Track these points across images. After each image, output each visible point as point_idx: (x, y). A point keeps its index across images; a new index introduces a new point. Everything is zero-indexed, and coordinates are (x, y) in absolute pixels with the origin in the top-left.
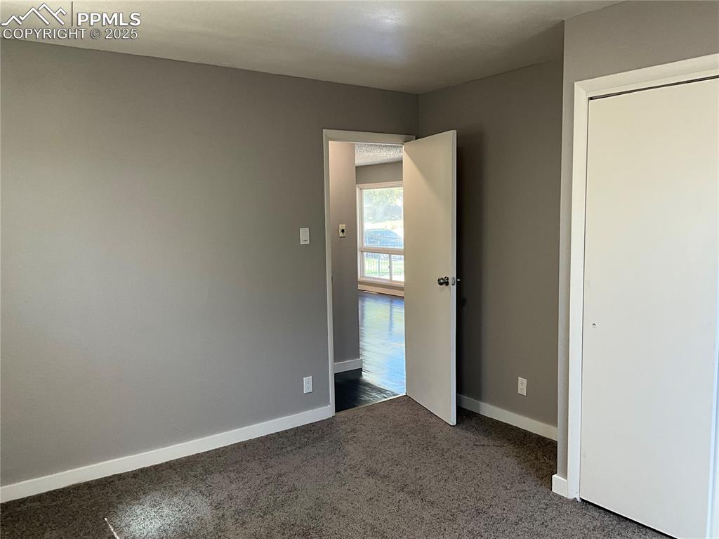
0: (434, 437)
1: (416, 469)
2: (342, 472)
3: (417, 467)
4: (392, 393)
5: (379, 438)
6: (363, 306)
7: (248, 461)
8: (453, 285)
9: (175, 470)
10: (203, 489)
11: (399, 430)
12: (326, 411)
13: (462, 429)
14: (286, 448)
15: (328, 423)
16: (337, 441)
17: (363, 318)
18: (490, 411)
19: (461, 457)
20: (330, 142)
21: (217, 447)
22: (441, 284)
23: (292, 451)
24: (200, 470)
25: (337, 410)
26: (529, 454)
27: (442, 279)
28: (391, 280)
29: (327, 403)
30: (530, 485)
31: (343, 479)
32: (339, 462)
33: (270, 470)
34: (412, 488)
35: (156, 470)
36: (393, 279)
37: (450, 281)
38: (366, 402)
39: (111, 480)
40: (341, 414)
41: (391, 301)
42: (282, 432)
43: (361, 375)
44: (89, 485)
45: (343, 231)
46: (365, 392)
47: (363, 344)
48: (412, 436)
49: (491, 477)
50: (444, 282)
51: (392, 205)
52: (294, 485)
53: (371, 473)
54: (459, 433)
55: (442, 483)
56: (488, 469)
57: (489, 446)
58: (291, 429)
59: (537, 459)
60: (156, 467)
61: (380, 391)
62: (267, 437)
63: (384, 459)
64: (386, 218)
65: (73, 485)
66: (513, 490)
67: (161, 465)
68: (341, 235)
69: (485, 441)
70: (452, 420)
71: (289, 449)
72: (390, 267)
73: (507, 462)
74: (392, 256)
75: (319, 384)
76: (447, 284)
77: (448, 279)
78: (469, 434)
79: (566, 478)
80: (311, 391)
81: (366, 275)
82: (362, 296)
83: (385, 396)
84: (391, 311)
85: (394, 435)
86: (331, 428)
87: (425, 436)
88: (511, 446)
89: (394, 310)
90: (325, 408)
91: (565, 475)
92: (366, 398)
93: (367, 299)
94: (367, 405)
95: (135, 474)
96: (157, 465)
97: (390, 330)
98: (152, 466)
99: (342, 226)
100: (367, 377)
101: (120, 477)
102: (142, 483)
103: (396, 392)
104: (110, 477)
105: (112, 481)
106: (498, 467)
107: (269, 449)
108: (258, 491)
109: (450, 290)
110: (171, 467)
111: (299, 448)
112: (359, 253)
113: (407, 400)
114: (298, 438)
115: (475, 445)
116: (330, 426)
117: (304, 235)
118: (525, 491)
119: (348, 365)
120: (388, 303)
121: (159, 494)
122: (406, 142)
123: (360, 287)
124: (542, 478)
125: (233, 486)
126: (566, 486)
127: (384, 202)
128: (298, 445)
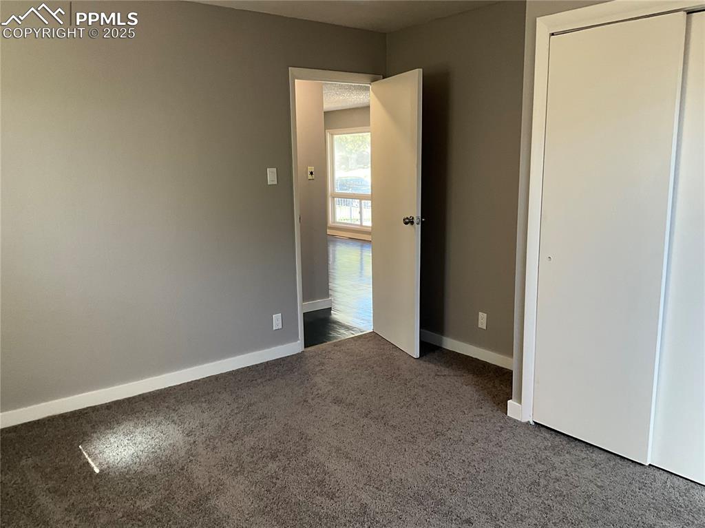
0: (398, 369)
1: (380, 397)
2: (310, 401)
3: (381, 395)
4: (360, 330)
5: (346, 371)
6: (334, 251)
7: (219, 393)
8: (418, 224)
9: (147, 401)
10: (176, 418)
11: (365, 363)
12: (295, 347)
13: (425, 361)
14: (256, 380)
15: (298, 357)
16: (306, 373)
17: (334, 261)
18: (452, 344)
19: (423, 386)
20: (296, 80)
21: (190, 381)
22: (406, 223)
23: (262, 383)
24: (173, 401)
25: (306, 346)
26: (487, 383)
27: (407, 218)
28: (361, 225)
29: (296, 339)
30: (487, 410)
31: (310, 407)
32: (307, 392)
33: (241, 400)
34: (375, 414)
35: (129, 403)
36: (364, 224)
37: (415, 221)
38: (335, 338)
39: (85, 411)
40: (309, 349)
41: (362, 246)
42: (252, 366)
43: (330, 314)
44: (63, 417)
45: (311, 173)
46: (334, 329)
47: (334, 285)
48: (377, 368)
49: (451, 403)
50: (409, 221)
51: (364, 153)
52: (263, 413)
53: (337, 401)
54: (422, 365)
55: (405, 408)
56: (447, 396)
57: (449, 376)
58: (261, 363)
59: (494, 386)
60: (128, 399)
61: (348, 328)
62: (238, 370)
63: (350, 389)
64: (358, 166)
65: (48, 417)
66: (470, 414)
67: (134, 398)
68: (310, 177)
69: (446, 372)
70: (416, 354)
71: (259, 381)
72: (361, 213)
73: (465, 389)
74: (363, 201)
75: (288, 321)
76: (412, 223)
77: (413, 218)
78: (431, 365)
79: (520, 403)
80: (281, 327)
81: (338, 221)
82: (332, 241)
83: (353, 332)
84: (361, 254)
85: (360, 368)
86: (300, 362)
87: (389, 369)
88: (471, 376)
89: (364, 254)
90: (294, 343)
91: (520, 400)
92: (333, 334)
93: (338, 244)
94: (335, 341)
95: (108, 406)
96: (130, 398)
97: (361, 272)
98: (126, 399)
99: (311, 169)
100: (336, 315)
101: (94, 409)
102: (115, 414)
103: (364, 330)
104: (84, 409)
105: (87, 413)
106: (457, 394)
107: (240, 381)
108: (229, 420)
109: (415, 228)
110: (144, 399)
111: (269, 380)
112: (330, 199)
113: (374, 335)
114: (268, 371)
115: (436, 375)
116: (299, 360)
117: (272, 176)
118: (482, 415)
119: (318, 305)
120: (359, 248)
121: (132, 424)
122: (372, 82)
123: (329, 232)
124: (499, 404)
125: (205, 415)
126: (521, 410)
127: (356, 151)
128: (268, 378)
